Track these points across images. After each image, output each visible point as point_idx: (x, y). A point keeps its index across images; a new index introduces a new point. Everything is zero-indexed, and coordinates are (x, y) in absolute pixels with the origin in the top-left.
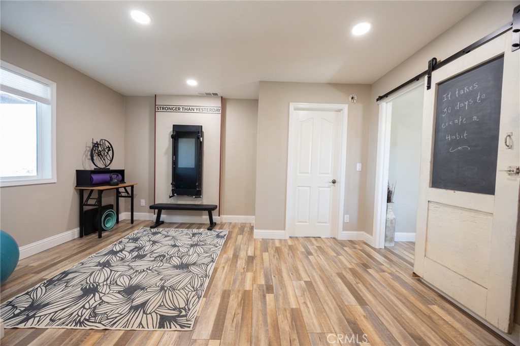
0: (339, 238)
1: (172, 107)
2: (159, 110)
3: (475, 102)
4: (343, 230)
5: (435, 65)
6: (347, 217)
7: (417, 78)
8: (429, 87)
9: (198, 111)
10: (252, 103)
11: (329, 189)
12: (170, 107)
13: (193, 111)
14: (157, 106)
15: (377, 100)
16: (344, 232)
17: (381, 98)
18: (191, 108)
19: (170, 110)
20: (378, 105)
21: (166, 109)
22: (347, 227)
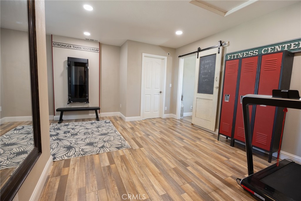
0: (163, 118)
1: (65, 45)
2: (55, 46)
3: (210, 66)
4: (165, 114)
5: (199, 50)
6: (166, 107)
7: (194, 53)
8: (198, 58)
9: (84, 50)
10: (118, 49)
11: (158, 95)
12: (64, 44)
13: (80, 49)
14: (53, 43)
15: (179, 57)
16: (165, 115)
17: (180, 56)
18: (79, 47)
19: (64, 47)
20: (179, 59)
21: (61, 45)
22: (166, 112)
